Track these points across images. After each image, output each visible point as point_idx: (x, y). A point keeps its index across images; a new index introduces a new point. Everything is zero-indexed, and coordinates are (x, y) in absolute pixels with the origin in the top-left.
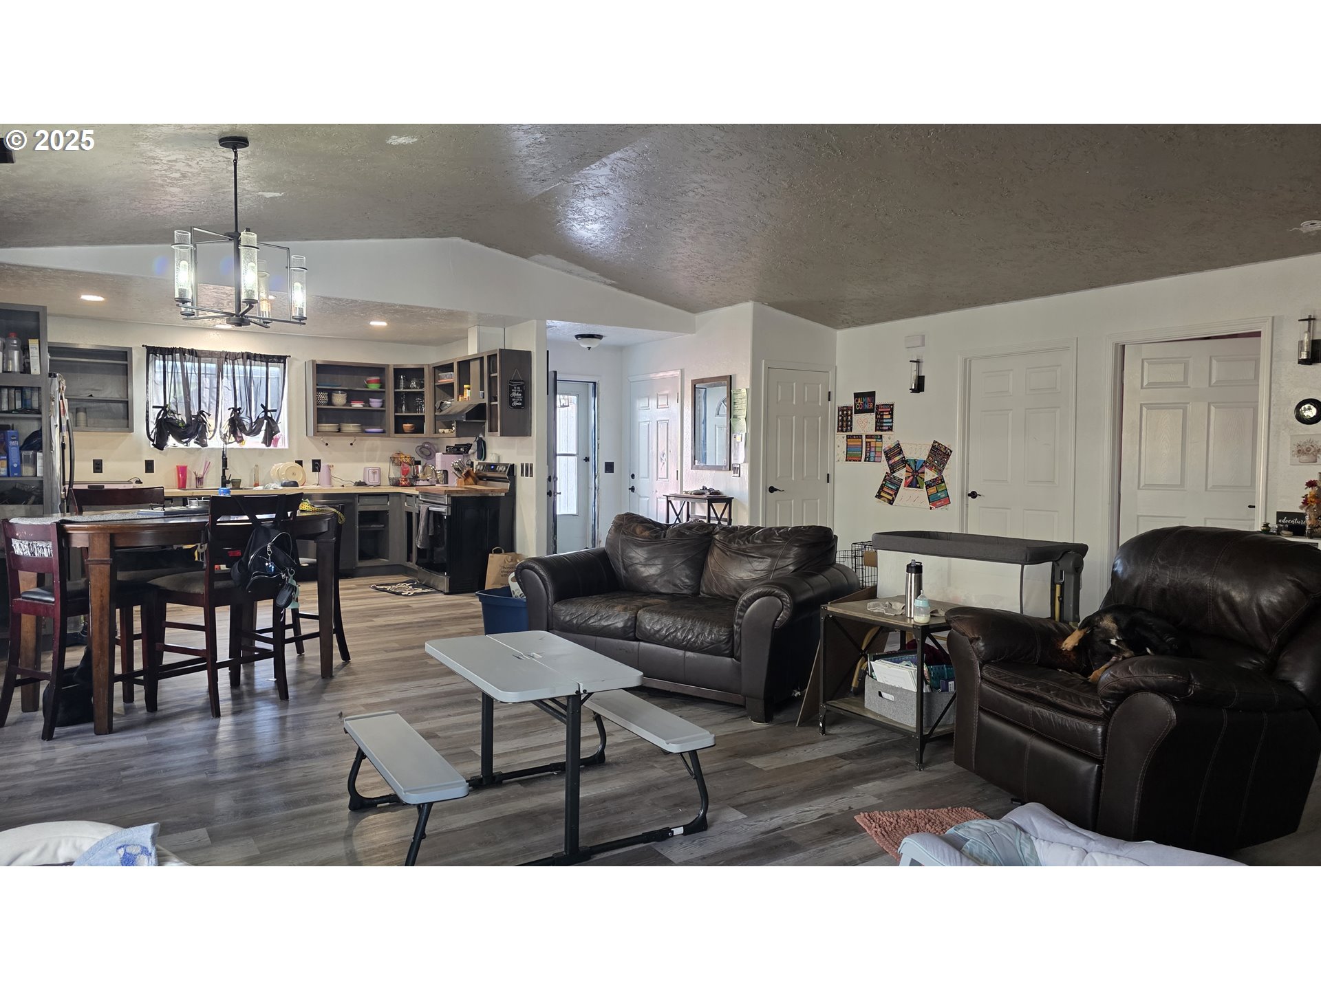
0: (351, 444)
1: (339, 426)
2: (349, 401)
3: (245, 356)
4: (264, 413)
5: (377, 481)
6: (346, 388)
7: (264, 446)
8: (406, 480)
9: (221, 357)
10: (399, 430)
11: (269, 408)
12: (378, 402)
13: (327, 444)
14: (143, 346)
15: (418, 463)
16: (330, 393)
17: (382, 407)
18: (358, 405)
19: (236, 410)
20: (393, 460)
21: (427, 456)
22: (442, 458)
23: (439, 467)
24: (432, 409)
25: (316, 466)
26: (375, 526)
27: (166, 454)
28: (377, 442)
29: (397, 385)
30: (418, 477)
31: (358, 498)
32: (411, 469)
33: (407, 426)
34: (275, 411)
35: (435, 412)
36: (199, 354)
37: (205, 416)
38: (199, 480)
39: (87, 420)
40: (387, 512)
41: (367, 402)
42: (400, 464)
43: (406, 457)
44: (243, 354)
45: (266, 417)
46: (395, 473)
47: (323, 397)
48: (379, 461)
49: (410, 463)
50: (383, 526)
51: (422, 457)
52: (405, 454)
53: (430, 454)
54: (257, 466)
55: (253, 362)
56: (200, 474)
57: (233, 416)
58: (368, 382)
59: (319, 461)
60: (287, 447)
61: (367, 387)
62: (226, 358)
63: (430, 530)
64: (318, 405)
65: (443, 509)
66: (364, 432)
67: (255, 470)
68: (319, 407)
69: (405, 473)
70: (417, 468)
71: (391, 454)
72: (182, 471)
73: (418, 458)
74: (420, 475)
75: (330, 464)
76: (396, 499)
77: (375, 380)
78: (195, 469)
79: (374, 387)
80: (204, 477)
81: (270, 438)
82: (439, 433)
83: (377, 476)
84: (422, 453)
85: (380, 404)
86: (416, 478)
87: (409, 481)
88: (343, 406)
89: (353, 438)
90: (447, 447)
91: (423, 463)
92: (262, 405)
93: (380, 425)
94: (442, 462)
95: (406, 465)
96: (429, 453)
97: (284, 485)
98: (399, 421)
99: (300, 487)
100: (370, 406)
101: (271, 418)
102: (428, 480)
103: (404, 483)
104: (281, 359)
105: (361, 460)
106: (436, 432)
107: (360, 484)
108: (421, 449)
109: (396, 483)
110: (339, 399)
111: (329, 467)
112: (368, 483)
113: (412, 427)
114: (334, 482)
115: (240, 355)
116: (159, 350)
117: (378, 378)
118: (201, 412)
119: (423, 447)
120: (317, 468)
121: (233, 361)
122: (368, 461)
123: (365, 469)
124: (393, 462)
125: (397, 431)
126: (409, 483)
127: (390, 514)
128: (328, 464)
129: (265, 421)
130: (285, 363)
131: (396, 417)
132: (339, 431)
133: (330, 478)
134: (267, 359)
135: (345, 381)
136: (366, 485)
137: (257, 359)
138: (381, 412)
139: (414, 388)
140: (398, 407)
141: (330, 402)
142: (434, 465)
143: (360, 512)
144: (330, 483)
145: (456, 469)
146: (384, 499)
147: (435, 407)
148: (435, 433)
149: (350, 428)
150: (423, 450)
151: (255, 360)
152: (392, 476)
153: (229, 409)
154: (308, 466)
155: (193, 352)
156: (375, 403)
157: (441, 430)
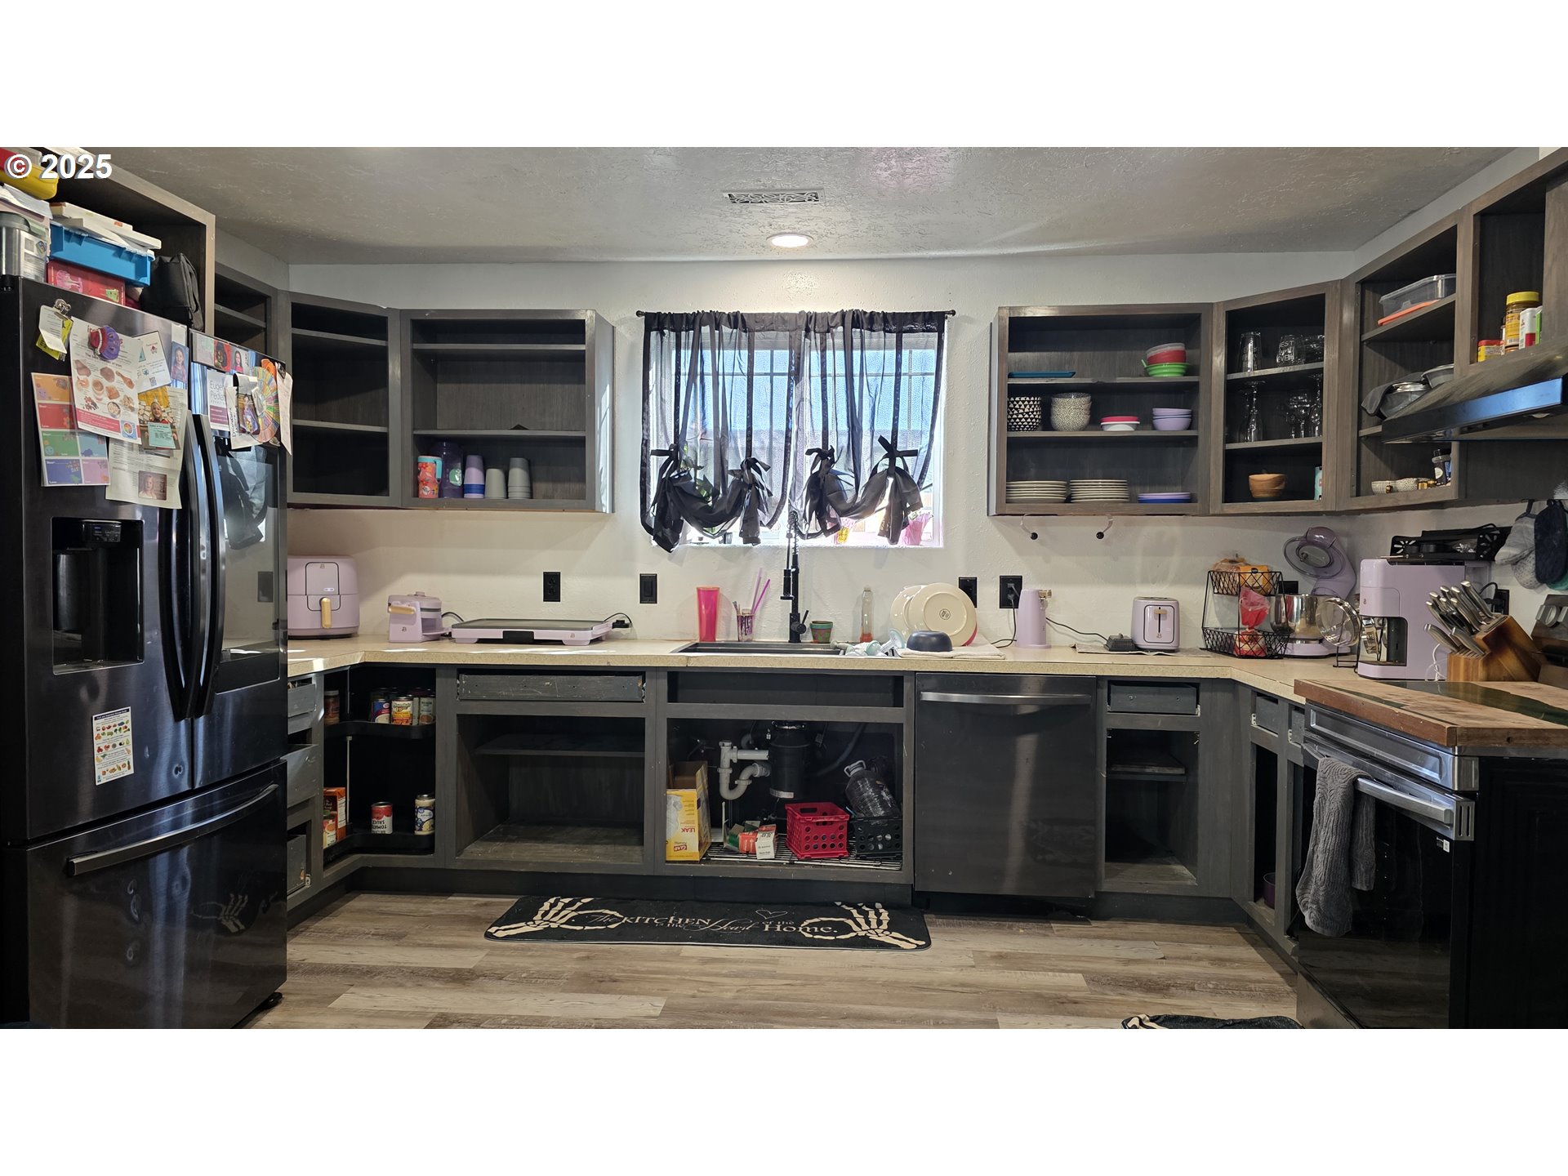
0: (1100, 535)
1: (1068, 486)
2: (1096, 417)
3: (849, 320)
4: (887, 461)
5: (1166, 639)
6: (1089, 381)
7: (884, 542)
8: (1253, 639)
9: (797, 328)
10: (1235, 490)
11: (900, 447)
12: (1176, 416)
13: (1035, 536)
14: (639, 314)
15: (1292, 588)
16: (1047, 396)
17: (1190, 427)
18: (1119, 427)
19: (825, 455)
20: (1215, 579)
21: (1317, 568)
22: (1386, 576)
23: (1372, 605)
24: (1350, 420)
25: (1010, 590)
26: (1156, 770)
27: (680, 562)
28: (1171, 528)
29: (1234, 361)
30: (1291, 630)
31: (1105, 691)
32: (1269, 605)
33: (1261, 480)
34: (914, 453)
35: (1359, 428)
36: (750, 323)
37: (760, 473)
38: (745, 621)
39: (531, 488)
40: (1193, 736)
41: (1147, 420)
42: (1237, 591)
43: (1254, 570)
44: (843, 314)
45: (893, 470)
46: (1221, 615)
47: (1028, 407)
48: (1179, 580)
49: (1269, 589)
50: (1181, 771)
51: (1302, 572)
52: (1255, 562)
53: (1330, 564)
54: (867, 590)
55: (867, 333)
56: (746, 607)
57: (817, 469)
58: (1152, 361)
59: (1018, 581)
60: (941, 546)
61: (1147, 375)
62: (808, 330)
63: (1361, 868)
64: (1009, 429)
65: (1440, 805)
66: (1133, 499)
67: (864, 602)
68: (1013, 434)
69: (1251, 619)
70: (1289, 603)
71: (1212, 561)
72: (709, 600)
73: (1290, 575)
74: (1298, 624)
75: (1045, 588)
76: (1223, 698)
77: (1169, 353)
78: (738, 597)
79: (1168, 372)
80: (757, 613)
81: (896, 524)
82: (1370, 492)
83: (1167, 626)
84: (1305, 558)
85: (1184, 422)
86: (1284, 633)
87: (1261, 642)
88: (1084, 429)
89: (1104, 519)
90: (1396, 540)
91: (1306, 587)
92: (882, 440)
93: (1181, 481)
94: (1385, 589)
95: (1255, 596)
96: (1323, 559)
97: (916, 644)
98: (1237, 468)
99: (957, 651)
100: (1154, 428)
101: (903, 473)
102: (1321, 641)
103: (1246, 648)
104: (933, 321)
105: (1128, 580)
106: (1360, 488)
107: (1120, 645)
108: (1302, 551)
109: (1223, 646)
110: (1070, 414)
111: (1042, 598)
112: (1141, 643)
113: (1278, 482)
114: (1056, 635)
115: (838, 319)
116: (668, 320)
117: (1178, 347)
118: (751, 463)
119: (1307, 541)
120: (1011, 597)
121: (823, 334)
122: (1145, 581)
123: (1135, 603)
124: (1216, 583)
125: (1229, 497)
126: (1262, 649)
127: (1202, 744)
128: (1038, 588)
129: (891, 480)
130: (941, 331)
131: (1229, 456)
132: (1069, 499)
133: (1043, 622)
134: (898, 324)
135: (1086, 366)
136: (1137, 648)
137: (875, 327)
138: (1185, 443)
139: (1287, 363)
140: (1234, 425)
141: (1046, 422)
142: (1353, 596)
143: (1111, 732)
144: (1043, 640)
145: (1448, 619)
146: (1186, 698)
147: (1360, 410)
148: (1358, 494)
149: (1094, 490)
150: (1306, 550)
151: (872, 330)
152: (1213, 622)
153: (809, 452)
154: (989, 592)
155: (737, 321)
156: (1170, 420)
157: (1380, 486)
